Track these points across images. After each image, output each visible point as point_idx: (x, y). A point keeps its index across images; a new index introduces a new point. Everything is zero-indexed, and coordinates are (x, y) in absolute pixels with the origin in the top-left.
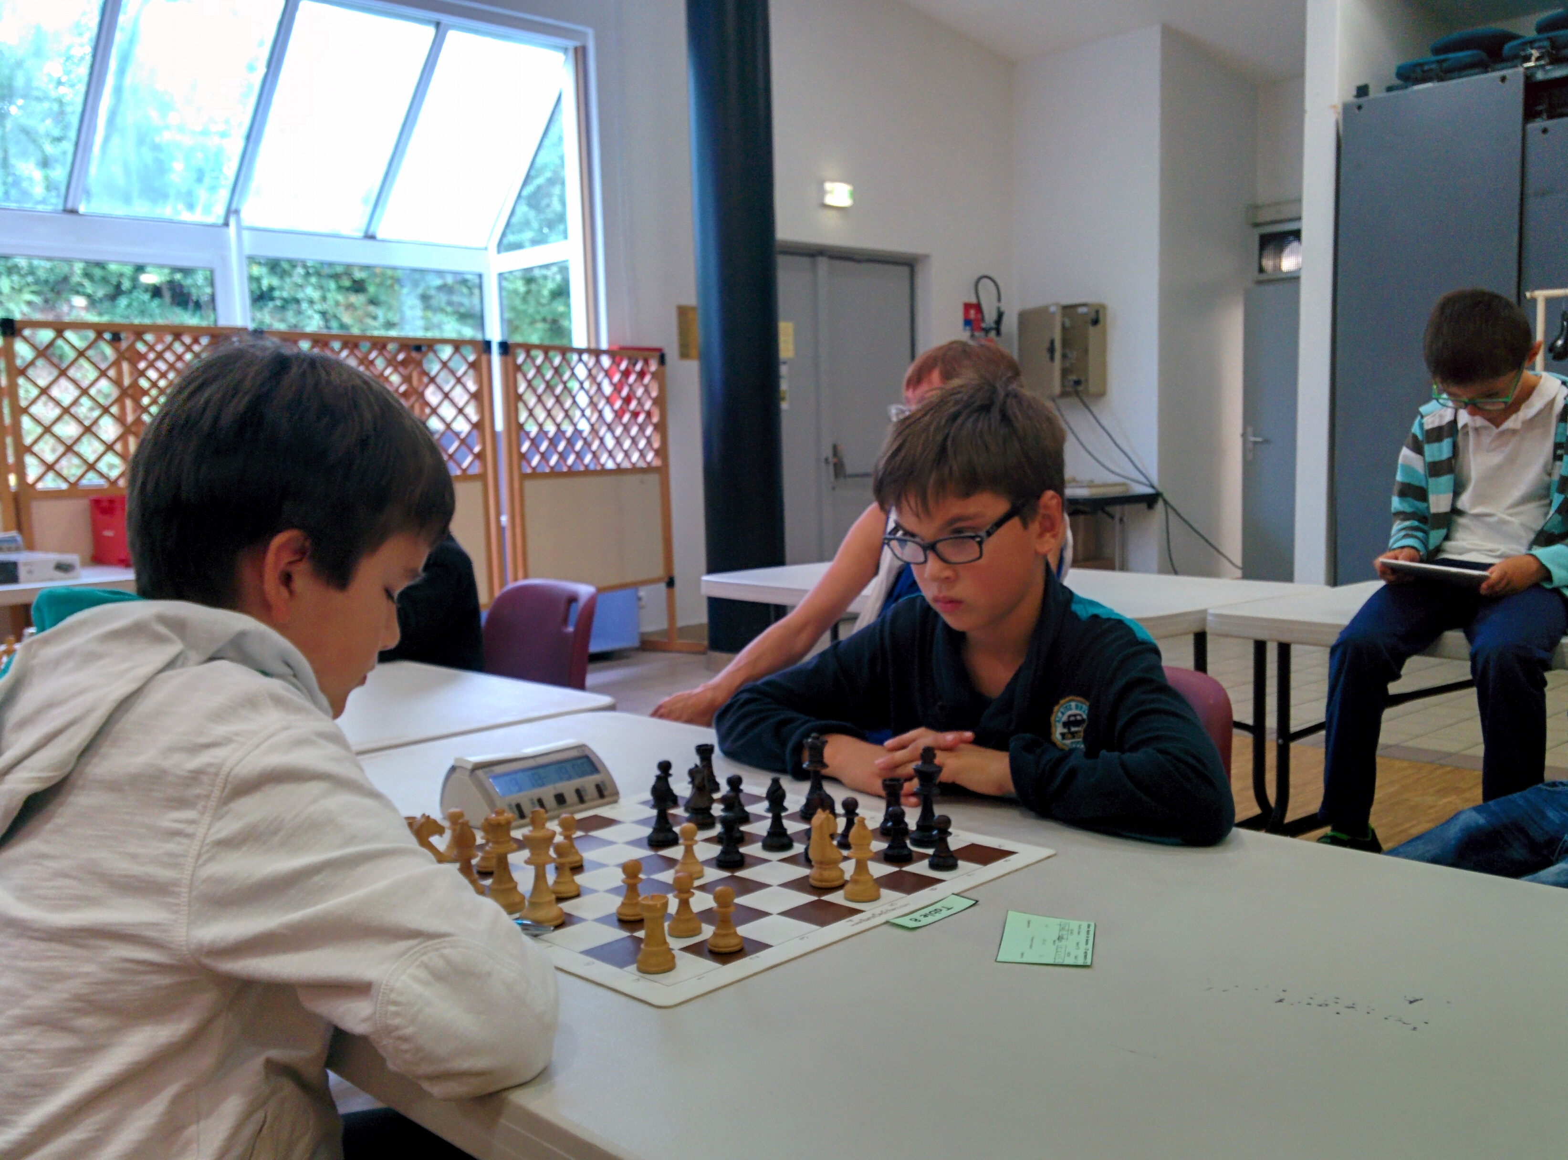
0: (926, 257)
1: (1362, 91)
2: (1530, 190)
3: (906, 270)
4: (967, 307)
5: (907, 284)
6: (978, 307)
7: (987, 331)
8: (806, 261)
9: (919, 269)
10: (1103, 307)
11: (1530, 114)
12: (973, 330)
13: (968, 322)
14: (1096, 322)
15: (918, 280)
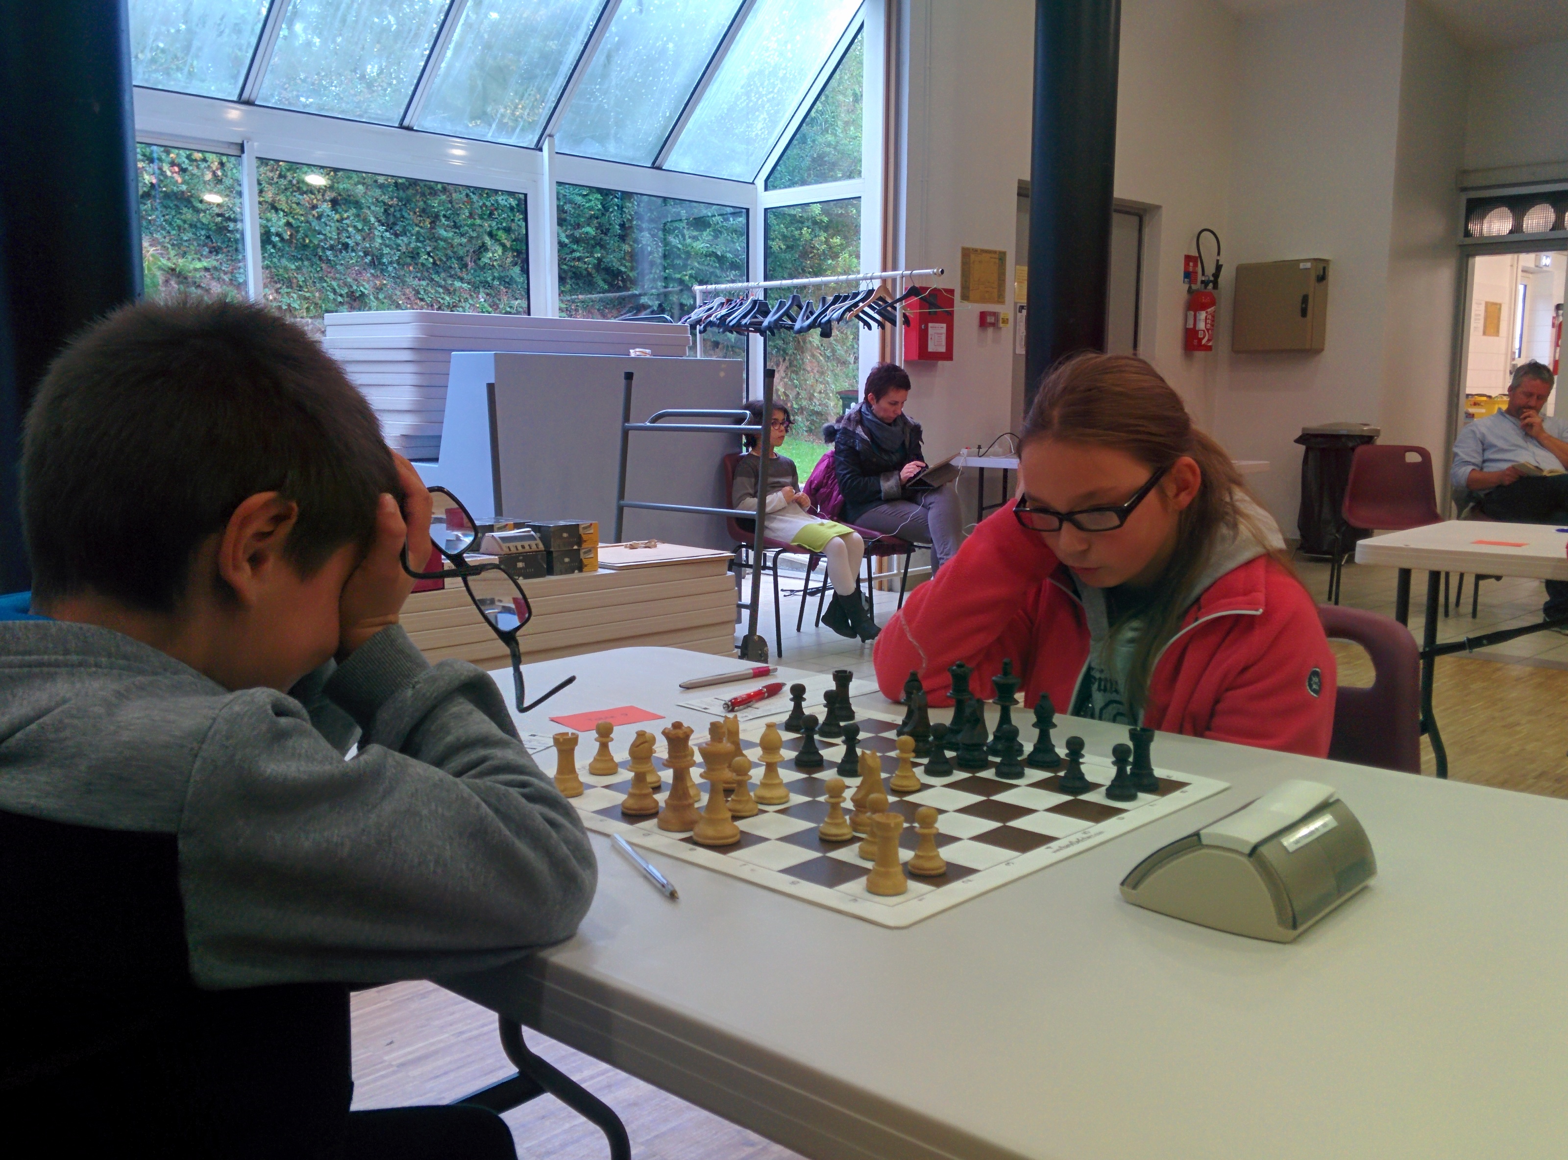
0: (1158, 207)
3: (1136, 219)
4: (1188, 258)
5: (1136, 234)
6: (1198, 259)
7: (1206, 284)
9: (1146, 219)
10: (1331, 263)
12: (1190, 283)
13: (1189, 275)
14: (1322, 278)
15: (1146, 231)
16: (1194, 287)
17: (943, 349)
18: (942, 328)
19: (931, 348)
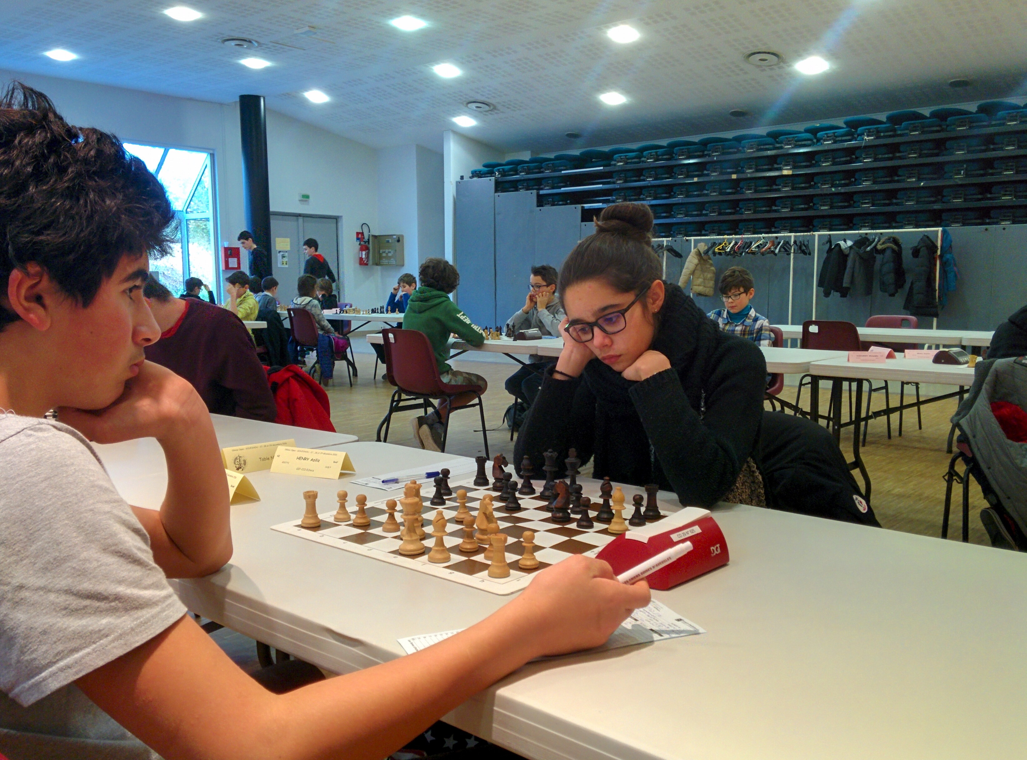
0: (341, 217)
1: (462, 178)
2: (496, 212)
3: (335, 220)
4: (358, 234)
5: (335, 225)
6: (362, 234)
7: (365, 242)
8: (295, 218)
9: (339, 220)
10: (403, 236)
11: (496, 191)
12: (360, 242)
13: (358, 239)
14: (398, 241)
15: (339, 224)
16: (362, 243)
17: (236, 266)
18: (236, 260)
19: (230, 266)
